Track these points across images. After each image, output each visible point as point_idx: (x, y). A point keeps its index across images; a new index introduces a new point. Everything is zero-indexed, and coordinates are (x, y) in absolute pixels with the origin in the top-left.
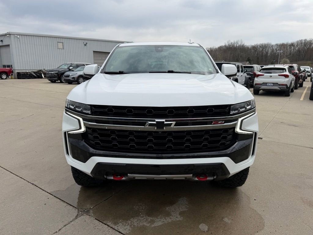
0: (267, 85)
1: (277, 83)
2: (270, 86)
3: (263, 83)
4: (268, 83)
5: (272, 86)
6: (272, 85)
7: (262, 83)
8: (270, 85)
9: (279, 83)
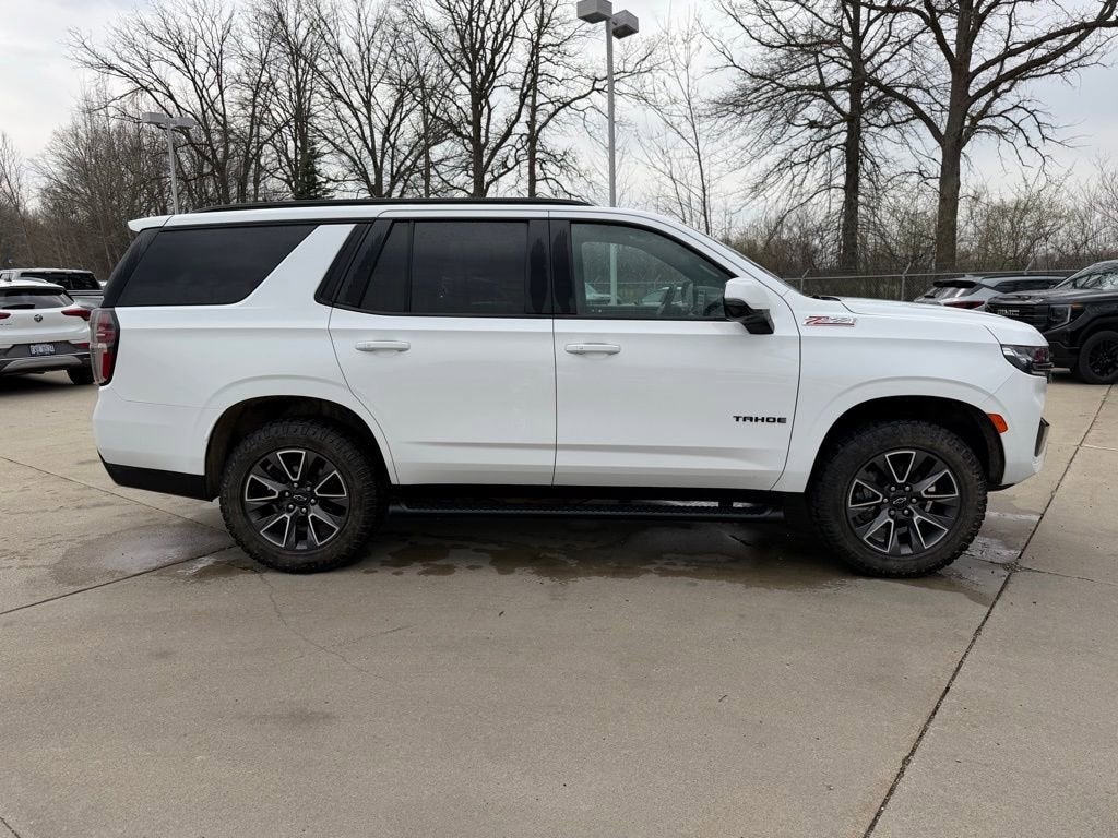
0: (34, 352)
1: (67, 342)
2: (43, 354)
3: (15, 345)
4: (34, 344)
5: (51, 354)
6: (50, 349)
7: (9, 347)
8: (41, 351)
9: (73, 342)
